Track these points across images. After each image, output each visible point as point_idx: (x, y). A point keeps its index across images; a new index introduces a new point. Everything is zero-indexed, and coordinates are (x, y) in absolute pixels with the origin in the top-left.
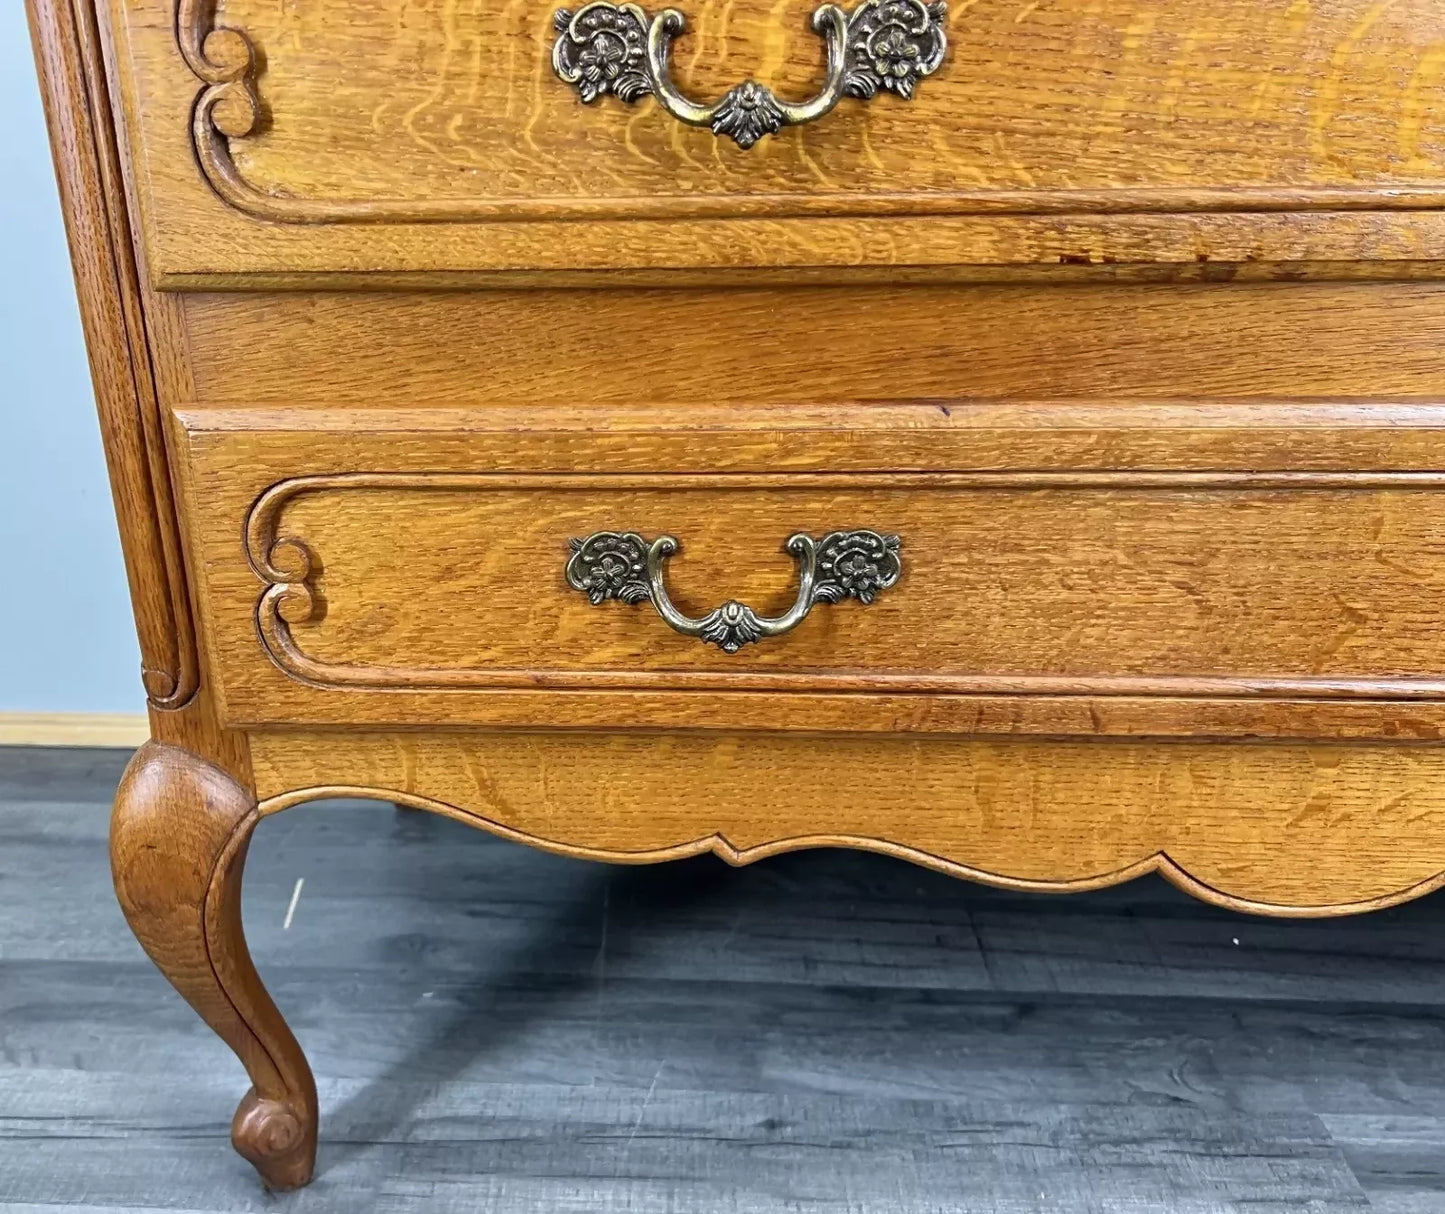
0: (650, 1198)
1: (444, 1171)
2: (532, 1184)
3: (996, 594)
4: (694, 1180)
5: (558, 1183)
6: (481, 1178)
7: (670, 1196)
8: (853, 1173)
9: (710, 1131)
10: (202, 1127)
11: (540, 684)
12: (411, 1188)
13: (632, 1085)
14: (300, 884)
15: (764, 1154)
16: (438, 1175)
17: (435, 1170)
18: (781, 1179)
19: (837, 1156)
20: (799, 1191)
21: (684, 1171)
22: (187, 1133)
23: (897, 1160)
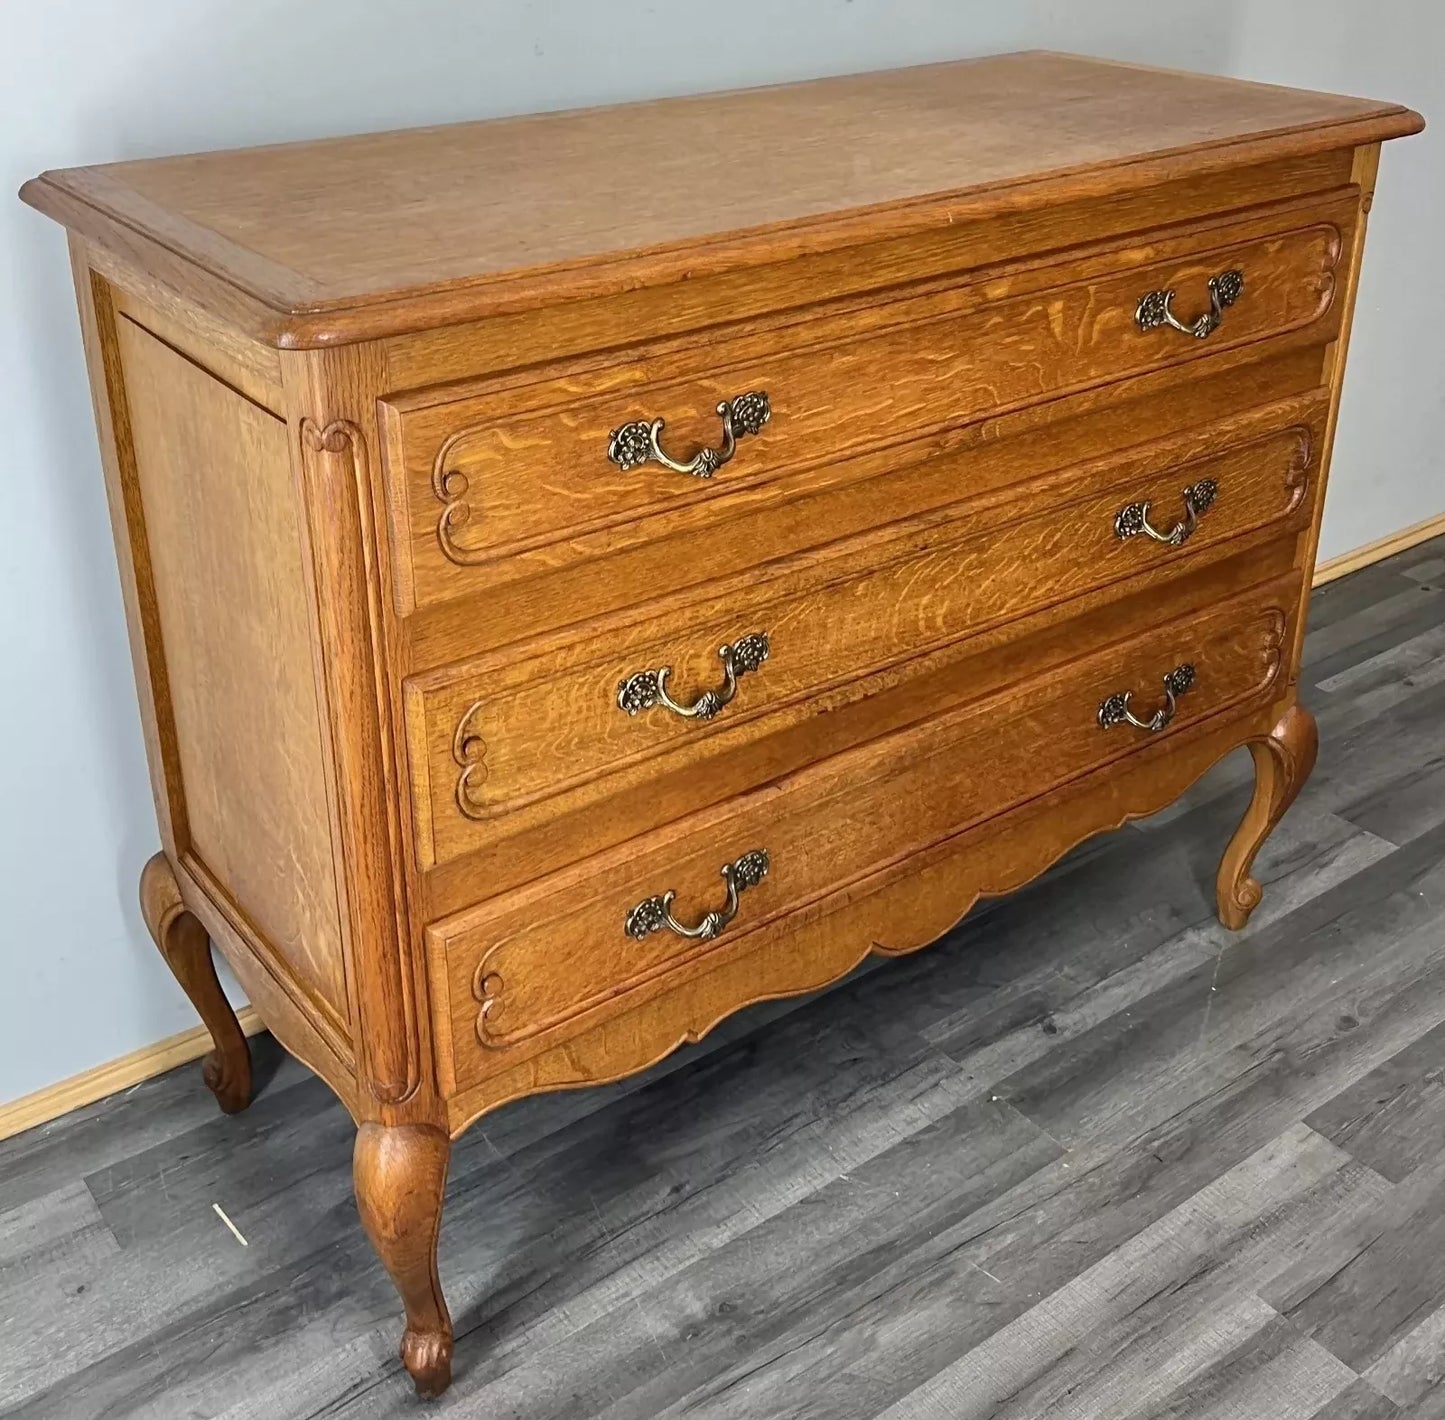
0: (648, 1267)
1: (523, 1324)
2: (579, 1299)
3: (804, 858)
4: (663, 1243)
5: (593, 1290)
6: (547, 1314)
7: (658, 1259)
8: (737, 1191)
9: (648, 1212)
10: (344, 1395)
11: (617, 993)
12: (514, 1344)
13: (584, 1212)
14: (216, 1207)
15: (686, 1207)
16: (522, 1328)
17: (517, 1327)
18: (705, 1215)
19: (722, 1187)
20: (719, 1217)
21: (653, 1243)
22: (337, 1405)
23: (753, 1171)
